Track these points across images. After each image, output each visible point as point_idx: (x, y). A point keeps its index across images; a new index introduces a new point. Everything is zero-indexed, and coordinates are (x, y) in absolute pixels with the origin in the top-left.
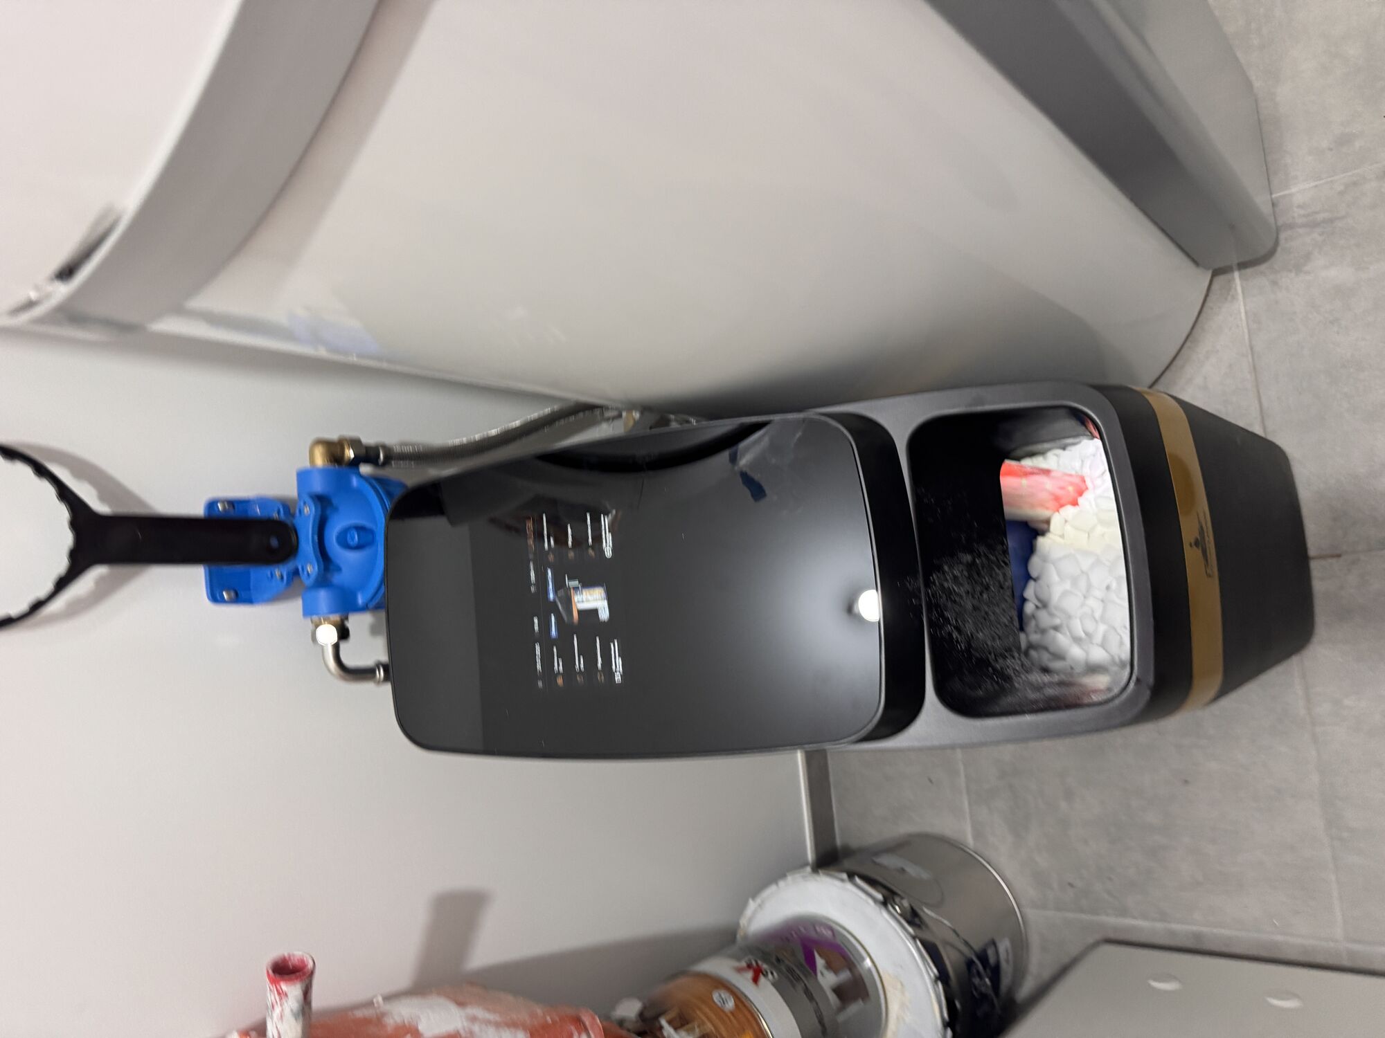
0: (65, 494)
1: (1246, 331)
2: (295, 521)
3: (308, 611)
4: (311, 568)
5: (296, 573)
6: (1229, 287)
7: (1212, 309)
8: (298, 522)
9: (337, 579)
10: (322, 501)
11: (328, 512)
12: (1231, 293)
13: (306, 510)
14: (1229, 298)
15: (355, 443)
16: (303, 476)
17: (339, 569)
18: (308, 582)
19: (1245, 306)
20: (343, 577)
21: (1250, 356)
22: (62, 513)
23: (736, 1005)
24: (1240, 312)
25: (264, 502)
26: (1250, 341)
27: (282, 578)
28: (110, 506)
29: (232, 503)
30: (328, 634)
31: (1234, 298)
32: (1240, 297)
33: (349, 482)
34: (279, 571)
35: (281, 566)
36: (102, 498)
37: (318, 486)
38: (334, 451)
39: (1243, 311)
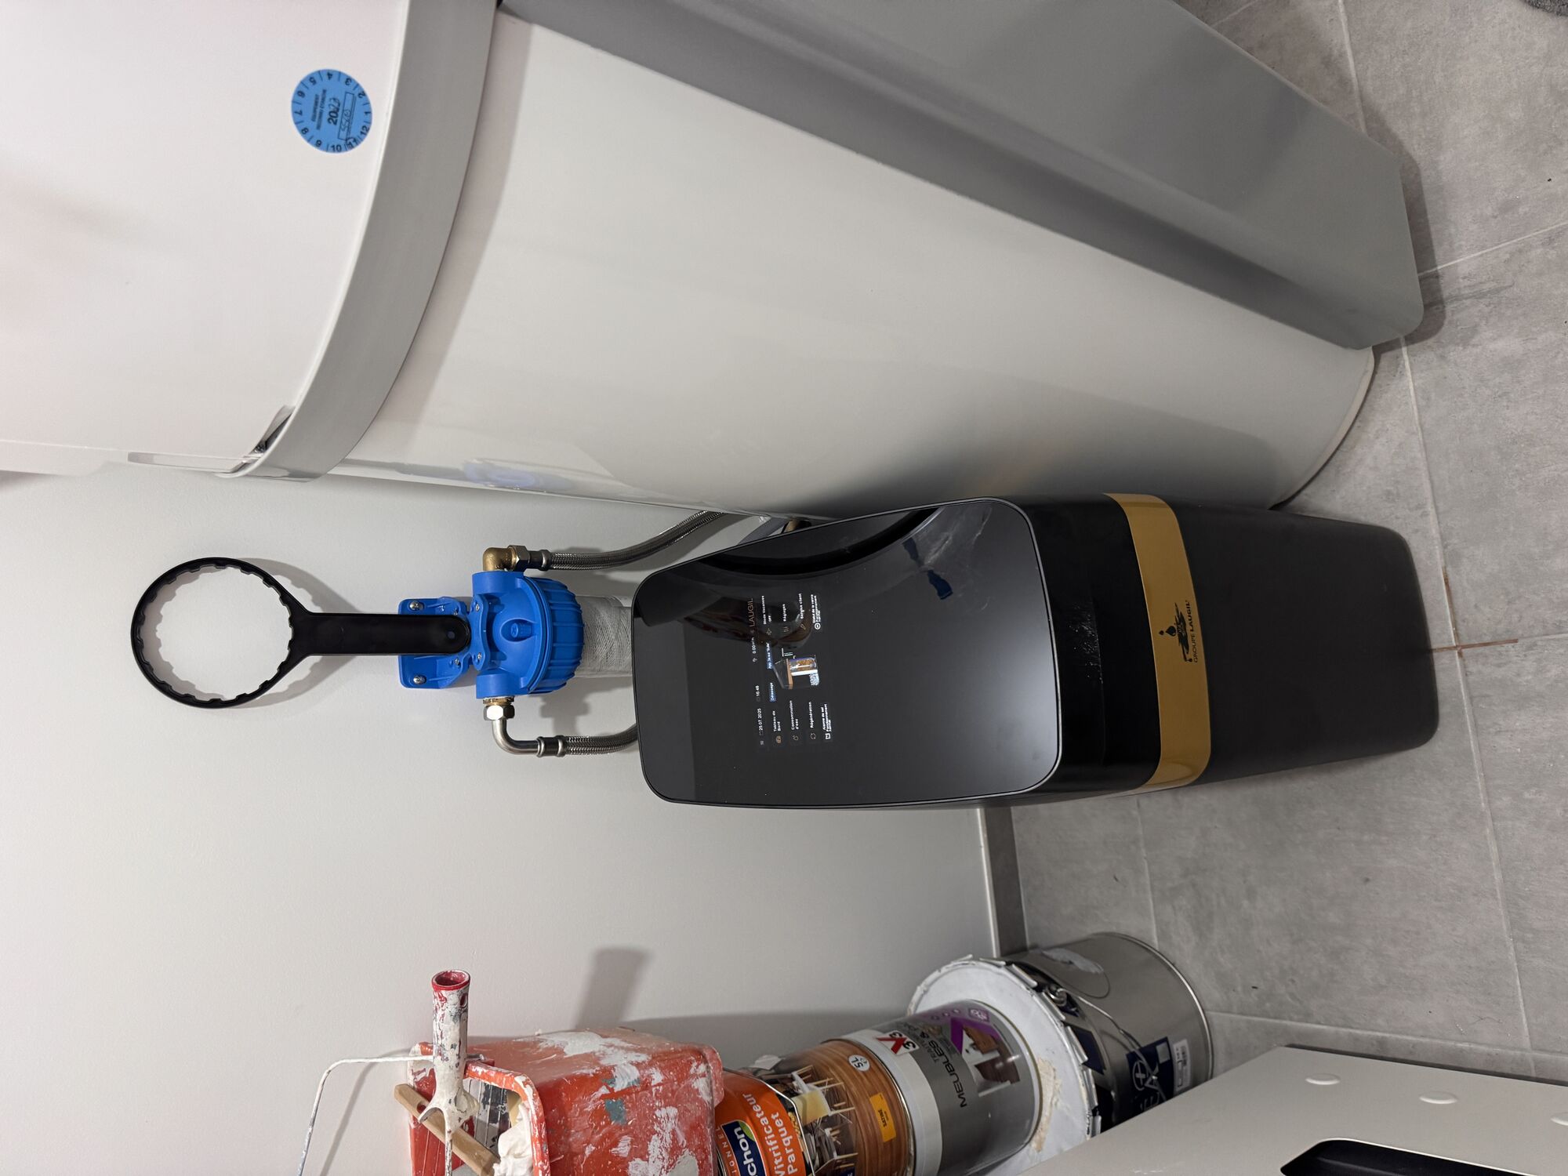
0: (286, 598)
1: (1415, 408)
2: (468, 616)
3: (480, 694)
4: (481, 657)
5: (470, 661)
6: (1397, 362)
7: (1381, 386)
8: (470, 617)
9: (504, 665)
10: (490, 599)
11: (495, 610)
12: (1399, 369)
13: (477, 608)
14: (1398, 374)
15: (520, 550)
16: (477, 578)
17: (504, 658)
18: (479, 668)
19: (1413, 381)
20: (508, 664)
21: (1420, 434)
22: (284, 613)
23: (871, 1068)
24: (1408, 389)
25: (447, 601)
26: (1420, 419)
27: (460, 664)
28: (323, 608)
29: (421, 602)
30: (496, 712)
31: (1402, 374)
32: (1409, 374)
33: (514, 584)
34: (458, 659)
35: (457, 655)
36: (315, 602)
37: (489, 589)
38: (502, 556)
39: (1411, 388)
